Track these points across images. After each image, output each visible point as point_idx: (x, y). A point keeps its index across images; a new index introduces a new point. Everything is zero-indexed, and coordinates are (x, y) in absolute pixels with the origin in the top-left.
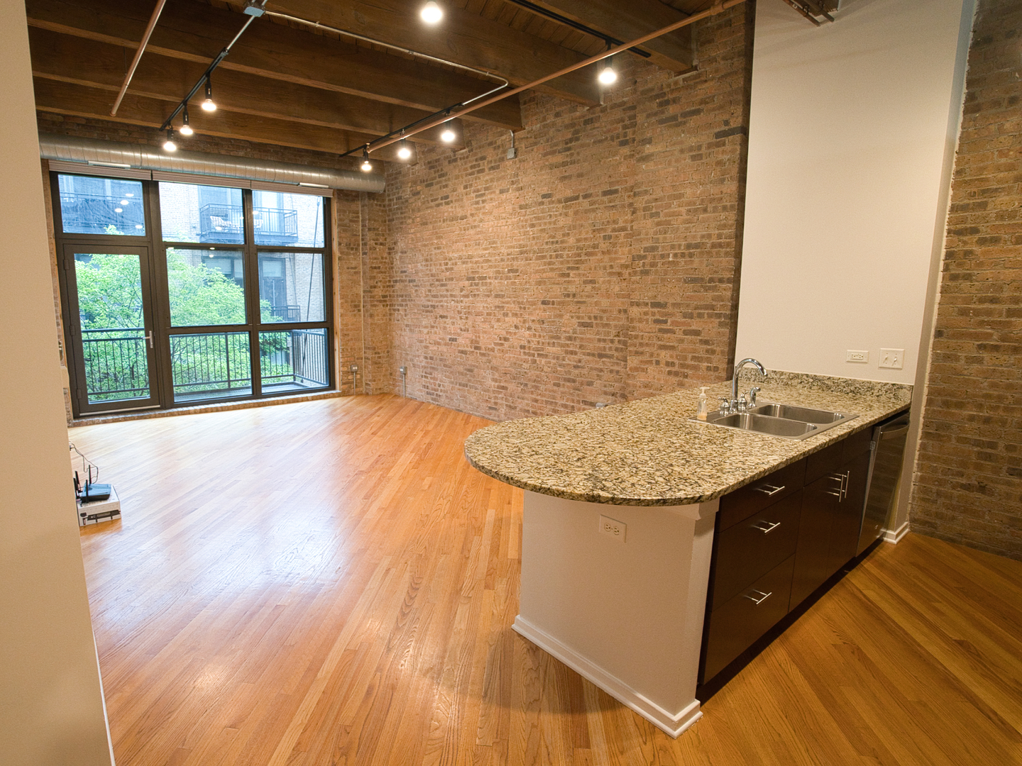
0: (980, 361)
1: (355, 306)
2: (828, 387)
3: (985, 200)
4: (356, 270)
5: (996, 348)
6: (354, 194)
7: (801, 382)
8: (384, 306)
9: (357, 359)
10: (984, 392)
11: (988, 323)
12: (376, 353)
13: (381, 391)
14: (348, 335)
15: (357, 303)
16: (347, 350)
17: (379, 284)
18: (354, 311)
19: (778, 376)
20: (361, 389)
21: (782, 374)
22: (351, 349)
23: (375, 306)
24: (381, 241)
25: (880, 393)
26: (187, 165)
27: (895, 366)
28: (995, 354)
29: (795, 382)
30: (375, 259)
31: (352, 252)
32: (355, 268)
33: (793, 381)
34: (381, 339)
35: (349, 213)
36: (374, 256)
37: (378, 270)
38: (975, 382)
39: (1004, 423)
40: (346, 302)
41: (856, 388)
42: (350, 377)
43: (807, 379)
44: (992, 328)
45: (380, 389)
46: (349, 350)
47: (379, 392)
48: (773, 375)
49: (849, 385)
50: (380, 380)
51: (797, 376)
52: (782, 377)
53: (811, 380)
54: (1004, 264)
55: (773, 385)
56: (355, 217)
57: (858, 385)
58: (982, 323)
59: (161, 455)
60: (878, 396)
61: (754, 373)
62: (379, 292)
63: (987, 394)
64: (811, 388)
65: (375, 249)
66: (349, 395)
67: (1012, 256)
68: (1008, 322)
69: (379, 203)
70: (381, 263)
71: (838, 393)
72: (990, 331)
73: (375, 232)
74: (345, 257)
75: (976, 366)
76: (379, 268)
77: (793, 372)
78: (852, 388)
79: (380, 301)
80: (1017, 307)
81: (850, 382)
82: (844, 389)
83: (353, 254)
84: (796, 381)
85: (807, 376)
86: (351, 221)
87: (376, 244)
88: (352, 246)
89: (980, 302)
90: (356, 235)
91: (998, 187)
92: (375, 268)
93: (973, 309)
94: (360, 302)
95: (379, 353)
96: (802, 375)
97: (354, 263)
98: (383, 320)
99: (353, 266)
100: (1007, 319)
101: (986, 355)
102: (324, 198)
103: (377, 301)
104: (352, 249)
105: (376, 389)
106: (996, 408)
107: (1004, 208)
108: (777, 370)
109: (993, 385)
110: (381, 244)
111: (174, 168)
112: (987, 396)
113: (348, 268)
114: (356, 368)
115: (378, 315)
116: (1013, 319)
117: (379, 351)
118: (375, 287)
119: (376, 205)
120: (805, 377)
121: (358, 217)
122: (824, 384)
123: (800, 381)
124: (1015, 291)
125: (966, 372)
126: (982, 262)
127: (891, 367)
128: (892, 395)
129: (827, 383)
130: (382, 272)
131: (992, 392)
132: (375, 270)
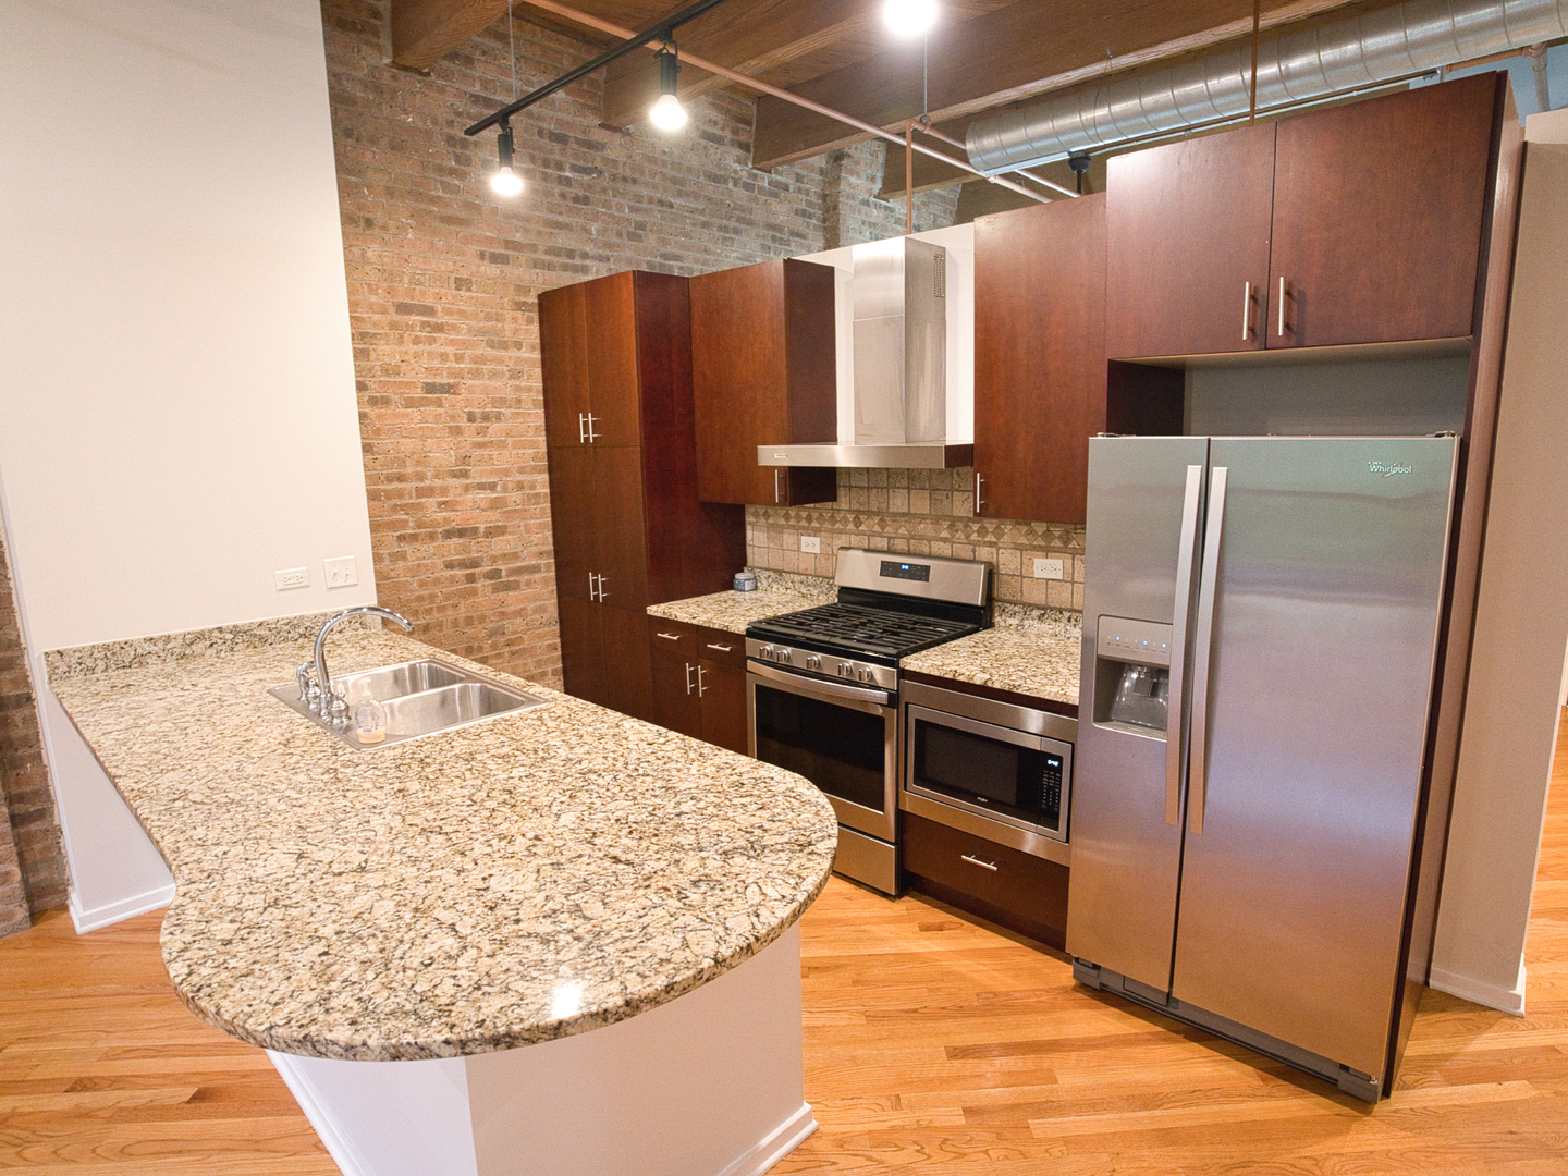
0: (403, 556)
2: (264, 640)
3: (366, 346)
5: (414, 537)
7: (212, 645)
10: (417, 594)
11: (402, 507)
19: (161, 645)
21: (168, 639)
25: (343, 626)
27: (349, 582)
28: (416, 545)
29: (199, 647)
33: (194, 647)
38: (404, 584)
39: (440, 625)
41: (306, 628)
43: (221, 636)
44: (407, 514)
48: (148, 647)
49: (295, 627)
51: (200, 636)
52: (169, 646)
53: (230, 636)
54: (400, 432)
55: (154, 666)
57: (308, 624)
58: (395, 508)
60: (340, 632)
61: (102, 655)
63: (419, 596)
64: (232, 649)
67: (406, 422)
68: (418, 504)
71: (282, 645)
72: (404, 517)
75: (401, 563)
77: (191, 630)
78: (301, 631)
80: (423, 485)
81: (296, 621)
82: (290, 635)
84: (201, 645)
85: (220, 630)
89: (388, 481)
91: (375, 331)
93: (385, 491)
96: (211, 631)
100: (418, 501)
101: (407, 548)
106: (429, 611)
107: (387, 360)
108: (155, 635)
109: (422, 584)
112: (420, 599)
116: (423, 500)
120: (216, 633)
122: (255, 636)
123: (208, 643)
124: (417, 465)
125: (392, 574)
126: (378, 429)
127: (343, 584)
128: (358, 625)
129: (258, 633)
131: (423, 593)
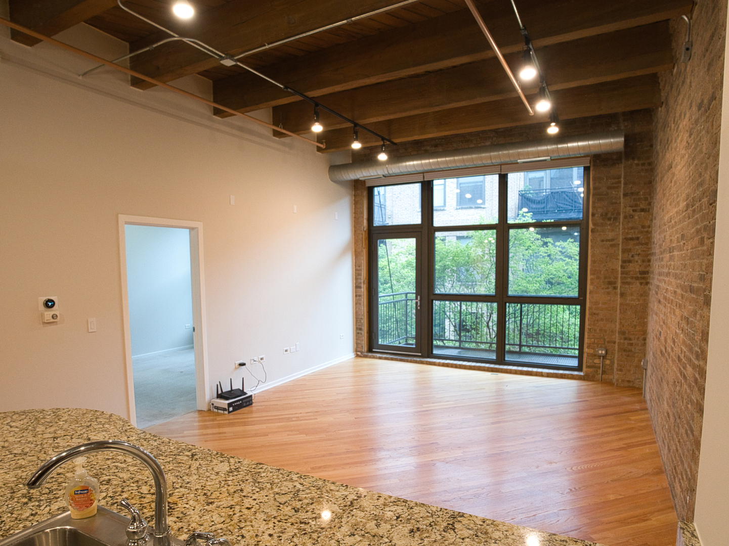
1: (610, 283)
4: (614, 242)
6: (615, 157)
8: (641, 284)
9: (608, 342)
12: (625, 339)
13: (631, 384)
14: (598, 314)
15: (612, 280)
16: (595, 330)
17: (636, 258)
18: (608, 288)
20: (611, 377)
22: (601, 330)
23: (629, 283)
24: (642, 206)
26: (450, 162)
30: (632, 228)
31: (608, 223)
32: (612, 240)
34: (635, 323)
35: (607, 179)
36: (630, 225)
37: (635, 242)
40: (598, 278)
42: (597, 361)
45: (629, 381)
46: (598, 331)
47: (626, 384)
50: (629, 371)
56: (616, 183)
59: (354, 386)
62: (635, 268)
65: (633, 217)
66: (593, 381)
69: (641, 162)
70: (642, 232)
73: (633, 197)
74: (599, 228)
76: (638, 238)
79: (637, 278)
83: (610, 225)
86: (609, 188)
87: (634, 211)
88: (609, 215)
90: (616, 203)
92: (632, 239)
94: (616, 278)
95: (630, 339)
97: (610, 235)
98: (639, 300)
99: (610, 237)
102: (584, 167)
103: (632, 278)
104: (609, 219)
105: (623, 381)
110: (642, 210)
111: (442, 167)
113: (602, 241)
114: (604, 352)
115: (632, 294)
117: (632, 337)
118: (630, 261)
119: (637, 165)
121: (620, 182)
130: (642, 244)
132: (632, 242)
